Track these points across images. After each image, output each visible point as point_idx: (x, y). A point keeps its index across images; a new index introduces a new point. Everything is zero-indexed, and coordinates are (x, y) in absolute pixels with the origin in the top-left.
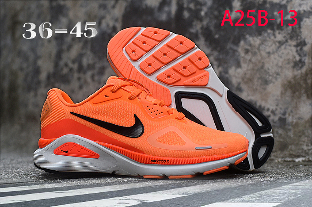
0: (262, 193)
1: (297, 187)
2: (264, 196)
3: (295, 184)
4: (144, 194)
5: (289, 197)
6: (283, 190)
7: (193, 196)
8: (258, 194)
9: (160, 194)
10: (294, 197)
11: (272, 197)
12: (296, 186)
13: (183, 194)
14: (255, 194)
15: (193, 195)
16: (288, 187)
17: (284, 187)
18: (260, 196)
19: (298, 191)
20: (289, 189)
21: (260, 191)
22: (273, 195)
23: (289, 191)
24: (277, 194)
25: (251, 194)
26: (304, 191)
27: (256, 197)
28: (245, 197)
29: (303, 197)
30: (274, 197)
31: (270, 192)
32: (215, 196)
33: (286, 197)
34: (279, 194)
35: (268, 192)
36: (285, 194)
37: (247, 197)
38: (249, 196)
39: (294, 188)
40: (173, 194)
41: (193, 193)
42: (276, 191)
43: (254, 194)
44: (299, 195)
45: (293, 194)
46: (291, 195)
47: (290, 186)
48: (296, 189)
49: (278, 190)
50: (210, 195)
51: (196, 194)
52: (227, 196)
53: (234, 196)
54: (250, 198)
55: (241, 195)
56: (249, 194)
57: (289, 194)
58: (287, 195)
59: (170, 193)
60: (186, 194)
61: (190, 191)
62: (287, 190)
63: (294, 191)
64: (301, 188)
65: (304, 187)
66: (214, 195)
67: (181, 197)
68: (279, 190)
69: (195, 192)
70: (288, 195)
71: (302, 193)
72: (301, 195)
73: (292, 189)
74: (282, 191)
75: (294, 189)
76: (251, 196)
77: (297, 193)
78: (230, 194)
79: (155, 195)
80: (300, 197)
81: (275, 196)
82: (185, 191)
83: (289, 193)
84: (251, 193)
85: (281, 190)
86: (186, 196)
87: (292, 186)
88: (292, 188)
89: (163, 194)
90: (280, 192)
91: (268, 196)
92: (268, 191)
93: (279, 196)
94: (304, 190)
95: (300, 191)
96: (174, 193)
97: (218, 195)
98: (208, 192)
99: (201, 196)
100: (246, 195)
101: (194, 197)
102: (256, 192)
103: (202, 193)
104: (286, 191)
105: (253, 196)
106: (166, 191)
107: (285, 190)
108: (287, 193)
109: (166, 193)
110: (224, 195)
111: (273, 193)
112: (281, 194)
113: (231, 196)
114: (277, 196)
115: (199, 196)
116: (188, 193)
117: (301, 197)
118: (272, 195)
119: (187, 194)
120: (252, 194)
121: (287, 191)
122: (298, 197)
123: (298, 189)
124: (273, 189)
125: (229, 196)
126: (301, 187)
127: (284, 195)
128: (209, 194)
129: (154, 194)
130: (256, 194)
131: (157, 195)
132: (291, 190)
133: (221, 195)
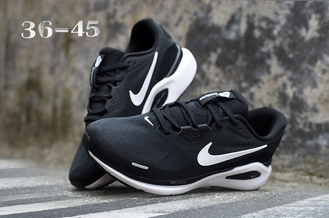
0: (268, 211)
1: (317, 203)
2: (271, 215)
3: (315, 199)
4: (105, 212)
5: (305, 216)
6: (298, 207)
7: (172, 216)
8: (263, 212)
9: (128, 212)
10: (312, 216)
11: (282, 216)
12: (315, 202)
13: (159, 212)
14: (259, 213)
15: (173, 213)
16: (304, 202)
17: (299, 203)
18: (265, 216)
19: (319, 208)
20: (306, 205)
21: (266, 208)
22: (284, 213)
23: (305, 208)
24: (289, 213)
25: (253, 213)
26: (326, 209)
27: (260, 217)
28: (245, 216)
29: (325, 216)
30: (285, 216)
31: (279, 209)
32: (204, 215)
33: (302, 216)
34: (292, 212)
35: (276, 210)
36: (300, 212)
37: (248, 216)
38: (250, 216)
39: (313, 204)
40: (145, 213)
41: (172, 211)
42: (288, 208)
43: (257, 213)
44: (320, 214)
45: (312, 213)
46: (308, 214)
47: (307, 201)
48: (316, 206)
49: (291, 208)
50: (197, 213)
51: (177, 213)
52: (220, 215)
53: (230, 215)
54: (252, 217)
55: (239, 214)
56: (250, 213)
57: (306, 212)
58: (303, 215)
59: (142, 211)
60: (163, 213)
61: (169, 208)
62: (303, 206)
63: (312, 209)
64: (322, 204)
65: (326, 202)
66: (202, 213)
67: (157, 217)
68: (291, 206)
69: (176, 210)
70: (304, 213)
71: (324, 210)
72: (323, 214)
73: (310, 206)
74: (296, 209)
75: (313, 206)
76: (253, 215)
77: (317, 211)
78: (224, 212)
79: (120, 214)
80: (321, 216)
81: (287, 214)
82: (162, 208)
83: (305, 210)
84: (253, 211)
85: (295, 207)
86: (164, 215)
87: (310, 201)
88: (309, 204)
89: (131, 212)
90: (294, 209)
91: (277, 216)
92: (277, 208)
93: (292, 215)
94: (327, 207)
95: (322, 208)
96: (146, 211)
97: (207, 214)
98: (194, 210)
99: (185, 215)
100: (247, 214)
101: (174, 217)
102: (260, 209)
103: (185, 211)
104: (301, 209)
105: (256, 216)
106: (136, 208)
107: (301, 207)
108: (303, 211)
109: (136, 211)
110: (216, 214)
111: (284, 211)
112: (295, 212)
113: (225, 216)
114: (289, 214)
115: (180, 215)
116: (167, 211)
117: (323, 216)
118: (282, 214)
119: (165, 213)
120: (255, 213)
121: (303, 209)
122: (319, 216)
123: (319, 206)
124: (283, 206)
125: (223, 215)
126: (323, 202)
127: (299, 214)
128: (195, 213)
129: (119, 212)
130: (261, 212)
131: (123, 213)
132: (309, 208)
133: (212, 214)
